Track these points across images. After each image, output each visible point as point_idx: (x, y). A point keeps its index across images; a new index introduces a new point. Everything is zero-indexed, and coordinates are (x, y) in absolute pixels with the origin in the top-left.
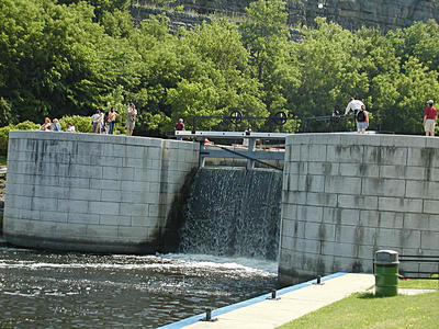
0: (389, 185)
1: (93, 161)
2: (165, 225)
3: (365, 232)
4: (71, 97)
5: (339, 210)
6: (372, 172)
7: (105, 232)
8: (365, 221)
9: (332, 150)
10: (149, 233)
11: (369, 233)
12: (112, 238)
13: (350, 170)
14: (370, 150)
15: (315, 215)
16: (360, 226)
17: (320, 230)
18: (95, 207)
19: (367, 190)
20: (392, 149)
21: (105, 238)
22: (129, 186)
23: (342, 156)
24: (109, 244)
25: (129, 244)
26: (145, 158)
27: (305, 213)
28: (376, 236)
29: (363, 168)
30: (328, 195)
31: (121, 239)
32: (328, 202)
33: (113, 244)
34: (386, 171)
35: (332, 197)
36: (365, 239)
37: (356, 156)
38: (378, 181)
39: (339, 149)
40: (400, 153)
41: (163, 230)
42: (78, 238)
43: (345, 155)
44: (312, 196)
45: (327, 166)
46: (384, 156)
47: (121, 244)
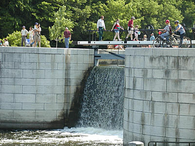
0: (185, 84)
1: (16, 66)
2: (69, 108)
3: (170, 119)
4: (35, 14)
5: (152, 103)
6: (174, 75)
7: (26, 115)
8: (169, 110)
9: (147, 60)
10: (58, 114)
11: (172, 119)
12: (31, 119)
13: (159, 74)
14: (171, 60)
15: (138, 106)
16: (167, 114)
17: (142, 116)
18: (19, 98)
19: (170, 88)
20: (186, 59)
21: (26, 119)
22: (42, 82)
23: (153, 64)
24: (29, 123)
25: (43, 123)
26: (53, 62)
27: (133, 104)
28: (177, 121)
29: (167, 73)
30: (146, 92)
31: (37, 119)
32: (146, 97)
33: (32, 123)
34: (183, 75)
35: (148, 93)
36: (170, 123)
37: (162, 64)
38: (178, 82)
39: (152, 59)
40: (192, 61)
41: (69, 111)
42: (8, 120)
43: (156, 63)
44: (137, 92)
45: (145, 71)
46: (181, 63)
47: (37, 122)
